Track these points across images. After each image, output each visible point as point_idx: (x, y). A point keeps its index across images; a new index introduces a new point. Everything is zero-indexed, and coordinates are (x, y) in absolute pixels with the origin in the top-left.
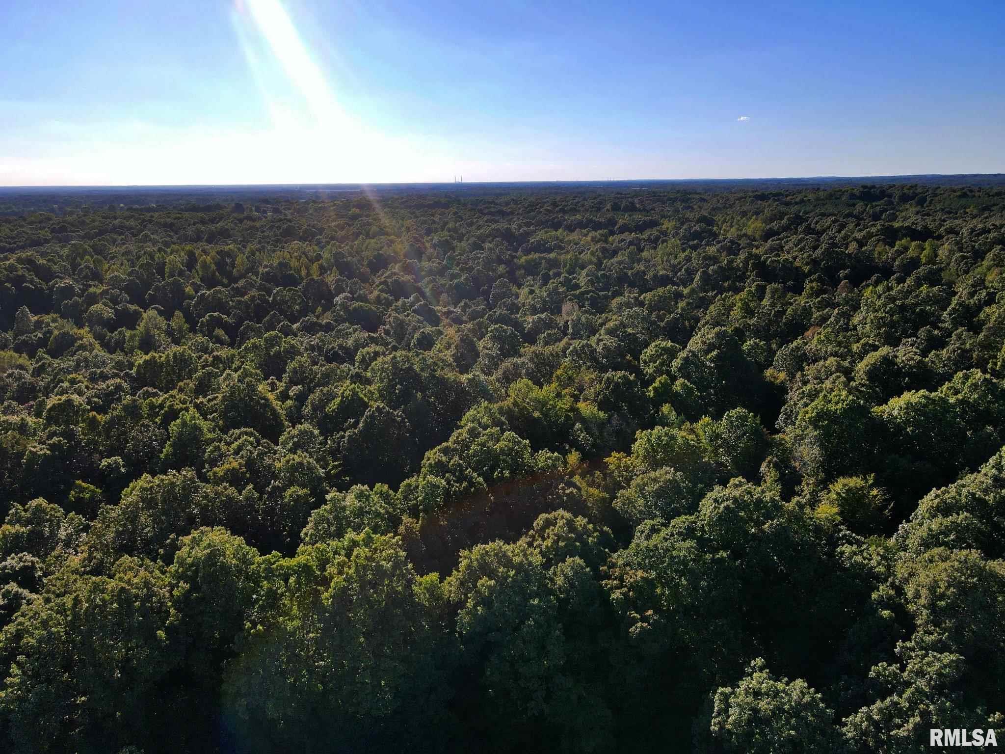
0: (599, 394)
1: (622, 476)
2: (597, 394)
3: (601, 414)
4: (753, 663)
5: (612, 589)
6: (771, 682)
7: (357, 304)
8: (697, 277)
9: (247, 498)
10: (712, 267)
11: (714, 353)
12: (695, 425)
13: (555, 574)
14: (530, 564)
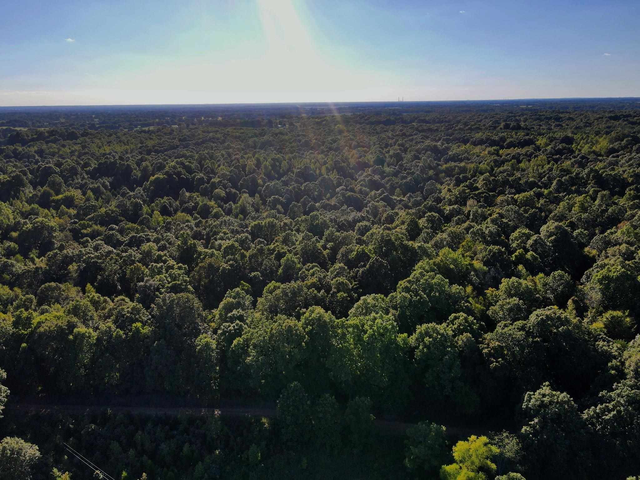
0: (485, 257)
1: (494, 300)
2: (484, 257)
3: (485, 268)
4: (544, 384)
5: (483, 348)
6: (550, 391)
7: (349, 194)
8: (555, 182)
9: (322, 296)
10: (564, 178)
11: (553, 238)
12: (534, 277)
13: (458, 340)
14: (447, 334)
